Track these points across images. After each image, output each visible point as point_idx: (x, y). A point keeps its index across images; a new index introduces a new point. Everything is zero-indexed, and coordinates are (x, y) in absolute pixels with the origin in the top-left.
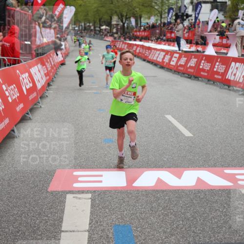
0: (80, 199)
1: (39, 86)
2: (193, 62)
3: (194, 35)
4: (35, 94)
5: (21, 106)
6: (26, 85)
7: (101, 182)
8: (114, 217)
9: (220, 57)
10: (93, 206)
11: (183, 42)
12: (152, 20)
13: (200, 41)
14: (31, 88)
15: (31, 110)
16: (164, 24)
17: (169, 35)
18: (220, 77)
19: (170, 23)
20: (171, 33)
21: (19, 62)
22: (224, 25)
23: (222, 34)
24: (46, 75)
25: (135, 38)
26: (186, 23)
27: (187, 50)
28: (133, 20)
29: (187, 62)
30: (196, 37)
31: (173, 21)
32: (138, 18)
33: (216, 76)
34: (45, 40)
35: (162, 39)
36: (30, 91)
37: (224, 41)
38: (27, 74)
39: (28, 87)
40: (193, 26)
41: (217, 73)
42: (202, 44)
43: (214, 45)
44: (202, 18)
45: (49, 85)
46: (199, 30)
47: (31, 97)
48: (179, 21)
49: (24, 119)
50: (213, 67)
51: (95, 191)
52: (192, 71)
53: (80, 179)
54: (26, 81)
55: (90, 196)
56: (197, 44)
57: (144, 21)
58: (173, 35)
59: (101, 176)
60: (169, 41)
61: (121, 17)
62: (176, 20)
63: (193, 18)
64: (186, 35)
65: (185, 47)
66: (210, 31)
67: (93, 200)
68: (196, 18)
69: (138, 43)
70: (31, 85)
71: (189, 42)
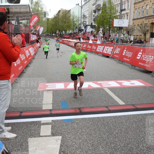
0: (48, 93)
1: (32, 55)
2: (85, 46)
3: (85, 36)
4: (31, 58)
5: (26, 62)
6: (28, 54)
7: (55, 87)
8: (61, 99)
9: (94, 44)
10: (53, 95)
11: (81, 39)
12: (70, 32)
13: (87, 38)
14: (29, 55)
15: (30, 63)
16: (75, 33)
17: (76, 37)
18: (94, 51)
19: (76, 33)
20: (77, 36)
21: (25, 46)
22: (95, 33)
23: (94, 36)
24: (34, 51)
25: (65, 38)
26: (82, 32)
27: (83, 42)
28: (64, 32)
29: (83, 46)
30: (85, 37)
31: (78, 32)
32: (65, 31)
33: (93, 50)
34: (34, 39)
35: (74, 38)
36: (29, 56)
37: (95, 38)
38: (28, 51)
39: (28, 55)
40: (84, 34)
41: (93, 49)
42: (87, 40)
43: (92, 40)
44: (88, 31)
45: (35, 54)
46: (86, 35)
47: (30, 58)
48: (80, 32)
49: (27, 66)
50: (92, 47)
51: (53, 90)
52: (85, 49)
53: (48, 86)
54: (28, 53)
55: (52, 92)
56: (86, 40)
57: (68, 32)
58: (78, 37)
59: (55, 85)
60: (76, 39)
61: (60, 31)
62: (79, 32)
63: (84, 31)
64: (82, 37)
65: (82, 41)
66: (90, 35)
67: (53, 93)
68: (86, 31)
69: (66, 39)
70: (29, 54)
71: (83, 39)
